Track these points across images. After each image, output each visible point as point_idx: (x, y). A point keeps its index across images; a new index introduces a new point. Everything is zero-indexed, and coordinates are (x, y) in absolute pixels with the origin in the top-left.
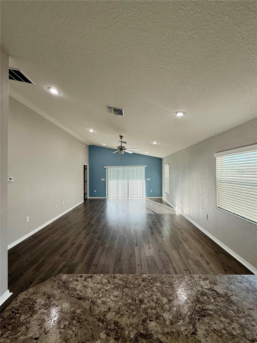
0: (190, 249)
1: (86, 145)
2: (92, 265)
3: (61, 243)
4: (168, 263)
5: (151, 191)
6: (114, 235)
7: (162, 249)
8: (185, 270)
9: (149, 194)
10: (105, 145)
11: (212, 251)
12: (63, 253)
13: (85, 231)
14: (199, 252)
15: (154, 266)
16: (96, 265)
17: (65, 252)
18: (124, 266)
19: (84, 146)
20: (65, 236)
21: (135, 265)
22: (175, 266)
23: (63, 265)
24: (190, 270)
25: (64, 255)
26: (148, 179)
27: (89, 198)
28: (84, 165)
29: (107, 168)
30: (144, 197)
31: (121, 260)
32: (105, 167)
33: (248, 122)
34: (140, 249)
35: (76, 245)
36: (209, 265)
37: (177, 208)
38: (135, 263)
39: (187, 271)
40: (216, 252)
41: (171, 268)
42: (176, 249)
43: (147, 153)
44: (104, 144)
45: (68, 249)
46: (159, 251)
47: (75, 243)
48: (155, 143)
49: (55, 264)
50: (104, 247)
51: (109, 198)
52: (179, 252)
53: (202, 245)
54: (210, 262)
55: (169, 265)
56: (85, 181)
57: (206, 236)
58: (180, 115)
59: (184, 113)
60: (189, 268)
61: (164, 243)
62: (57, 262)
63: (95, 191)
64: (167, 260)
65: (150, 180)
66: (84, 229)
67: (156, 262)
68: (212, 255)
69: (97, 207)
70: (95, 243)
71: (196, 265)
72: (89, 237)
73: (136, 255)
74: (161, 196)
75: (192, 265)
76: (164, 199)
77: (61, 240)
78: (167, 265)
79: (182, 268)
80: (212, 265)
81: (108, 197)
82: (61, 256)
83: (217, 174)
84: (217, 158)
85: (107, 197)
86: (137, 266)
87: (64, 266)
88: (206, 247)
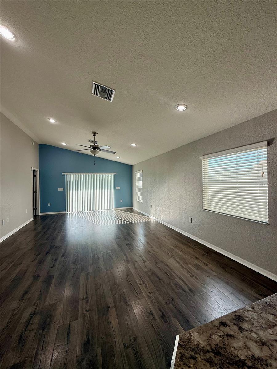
0: (184, 254)
1: (35, 143)
2: (80, 300)
3: (14, 280)
4: (171, 274)
5: (121, 201)
6: (94, 255)
7: (158, 260)
8: (191, 277)
9: (118, 205)
10: (66, 145)
11: (204, 253)
12: (24, 295)
13: (50, 257)
14: (193, 255)
15: (159, 280)
16: (86, 299)
17: (26, 292)
18: (124, 290)
19: (33, 144)
20: (18, 270)
21: (138, 285)
22: (179, 275)
23: (29, 313)
24: (195, 275)
25: (25, 298)
26: (117, 188)
27: (40, 214)
28: (33, 170)
29: (67, 175)
30: (113, 208)
31: (117, 283)
32: (63, 174)
33: (239, 125)
34: (134, 264)
35: (41, 278)
36: (208, 266)
37: (152, 217)
38: (136, 283)
39: (193, 277)
40: (207, 253)
41: (176, 278)
42: (171, 257)
43: (118, 158)
44: (64, 144)
45: (30, 287)
46: (156, 263)
47: (39, 276)
48: (134, 145)
49: (13, 315)
50: (87, 272)
51: (70, 212)
52: (175, 259)
53: (192, 248)
54: (208, 263)
55: (173, 275)
56: (35, 192)
57: (191, 240)
58: (181, 108)
59: (186, 106)
60: (193, 274)
61: (157, 253)
62: (15, 312)
63: (49, 205)
64: (168, 270)
65: (120, 189)
66: (46, 254)
67: (159, 275)
68: (205, 256)
69: (56, 224)
70: (72, 270)
71: (198, 269)
72: (59, 264)
73: (133, 273)
74: (132, 206)
75: (194, 270)
76: (136, 208)
77: (13, 276)
78: (172, 276)
79: (186, 275)
80: (210, 265)
81: (68, 211)
82: (22, 299)
83: (203, 177)
84: (203, 161)
85: (66, 211)
86: (140, 286)
87: (33, 314)
88: (196, 249)
